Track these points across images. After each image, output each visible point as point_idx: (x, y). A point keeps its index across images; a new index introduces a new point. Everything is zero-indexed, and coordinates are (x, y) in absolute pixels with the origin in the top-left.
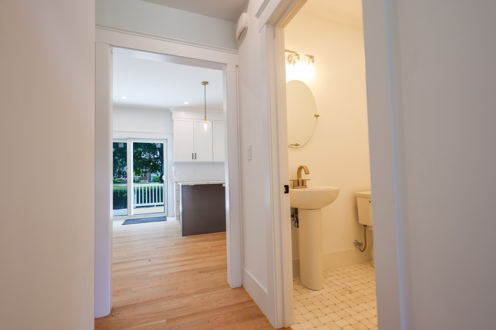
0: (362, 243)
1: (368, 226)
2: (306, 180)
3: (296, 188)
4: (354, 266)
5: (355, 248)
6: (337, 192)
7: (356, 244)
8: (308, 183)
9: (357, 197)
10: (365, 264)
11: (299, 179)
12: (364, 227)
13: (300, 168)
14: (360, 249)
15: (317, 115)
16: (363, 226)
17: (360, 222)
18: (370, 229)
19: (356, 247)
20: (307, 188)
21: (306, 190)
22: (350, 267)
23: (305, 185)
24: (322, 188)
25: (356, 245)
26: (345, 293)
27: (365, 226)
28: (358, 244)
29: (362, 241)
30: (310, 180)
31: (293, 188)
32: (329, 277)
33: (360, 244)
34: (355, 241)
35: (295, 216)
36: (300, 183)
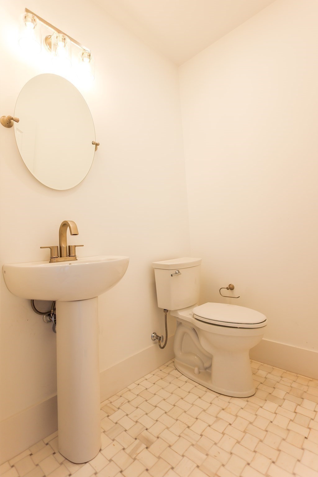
0: (163, 337)
1: (170, 311)
2: (75, 246)
3: (55, 262)
4: (153, 373)
5: (154, 345)
6: (125, 265)
7: (155, 338)
8: (78, 252)
9: (155, 269)
10: (167, 366)
11: (63, 245)
12: (164, 312)
13: (65, 225)
14: (160, 345)
15: (97, 142)
16: (163, 310)
17: (159, 306)
18: (172, 314)
19: (155, 343)
20: (77, 260)
21: (74, 263)
22: (147, 377)
23: (73, 255)
24: (103, 259)
25: (154, 340)
26: (138, 452)
27: (166, 311)
28: (157, 338)
29: (161, 333)
30: (83, 246)
31: (50, 262)
32: (115, 411)
33: (160, 337)
34: (153, 333)
35: (53, 314)
36: (64, 253)
